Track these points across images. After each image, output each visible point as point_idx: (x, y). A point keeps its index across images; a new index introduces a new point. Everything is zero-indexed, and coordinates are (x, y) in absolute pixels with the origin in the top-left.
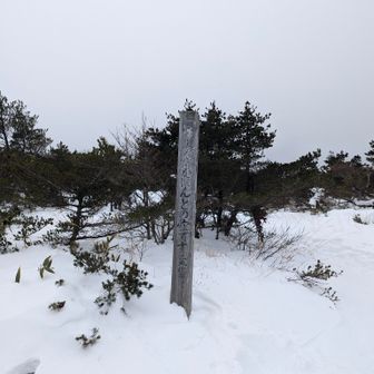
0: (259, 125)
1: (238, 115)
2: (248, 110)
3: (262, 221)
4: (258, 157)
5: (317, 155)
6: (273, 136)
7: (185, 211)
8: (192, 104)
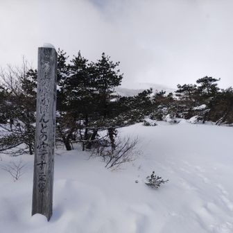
0: (112, 70)
1: (98, 62)
2: (104, 58)
3: (114, 136)
4: (111, 92)
5: (150, 92)
6: (121, 78)
7: (44, 134)
8: (63, 53)
